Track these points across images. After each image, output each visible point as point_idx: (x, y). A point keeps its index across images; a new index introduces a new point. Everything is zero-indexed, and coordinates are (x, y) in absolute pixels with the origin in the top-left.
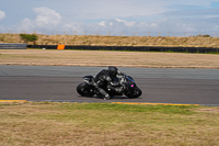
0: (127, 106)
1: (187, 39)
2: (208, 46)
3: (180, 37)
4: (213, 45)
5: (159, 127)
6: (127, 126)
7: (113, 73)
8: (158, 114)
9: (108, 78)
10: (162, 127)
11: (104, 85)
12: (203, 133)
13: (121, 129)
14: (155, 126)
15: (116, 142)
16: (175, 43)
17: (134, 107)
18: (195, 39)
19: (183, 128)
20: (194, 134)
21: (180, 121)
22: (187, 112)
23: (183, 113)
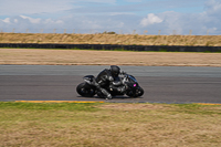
0: (31, 104)
1: (92, 36)
2: (114, 43)
3: (86, 34)
4: (118, 42)
5: (63, 125)
6: (31, 125)
7: (115, 72)
8: (62, 112)
9: (110, 78)
10: (66, 125)
11: (106, 84)
12: (107, 130)
13: (24, 128)
14: (59, 124)
15: (19, 141)
16: (80, 40)
17: (39, 105)
18: (101, 36)
19: (87, 125)
20: (99, 131)
21: (84, 118)
22: (92, 109)
23: (89, 110)
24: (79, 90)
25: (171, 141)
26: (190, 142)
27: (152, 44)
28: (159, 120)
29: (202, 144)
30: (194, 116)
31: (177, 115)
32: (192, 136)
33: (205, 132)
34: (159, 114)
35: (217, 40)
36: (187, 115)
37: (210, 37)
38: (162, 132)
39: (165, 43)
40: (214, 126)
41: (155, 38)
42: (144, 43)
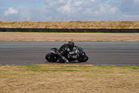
9: (68, 50)
24: (47, 58)
25: (22, 89)
26: (34, 89)
27: (11, 27)
28: (15, 76)
29: (42, 91)
30: (37, 73)
31: (26, 73)
32: (35, 85)
33: (43, 82)
34: (15, 72)
35: (52, 24)
36: (32, 72)
37: (47, 23)
38: (16, 84)
39: (19, 27)
40: (49, 79)
41: (13, 23)
42: (6, 27)
